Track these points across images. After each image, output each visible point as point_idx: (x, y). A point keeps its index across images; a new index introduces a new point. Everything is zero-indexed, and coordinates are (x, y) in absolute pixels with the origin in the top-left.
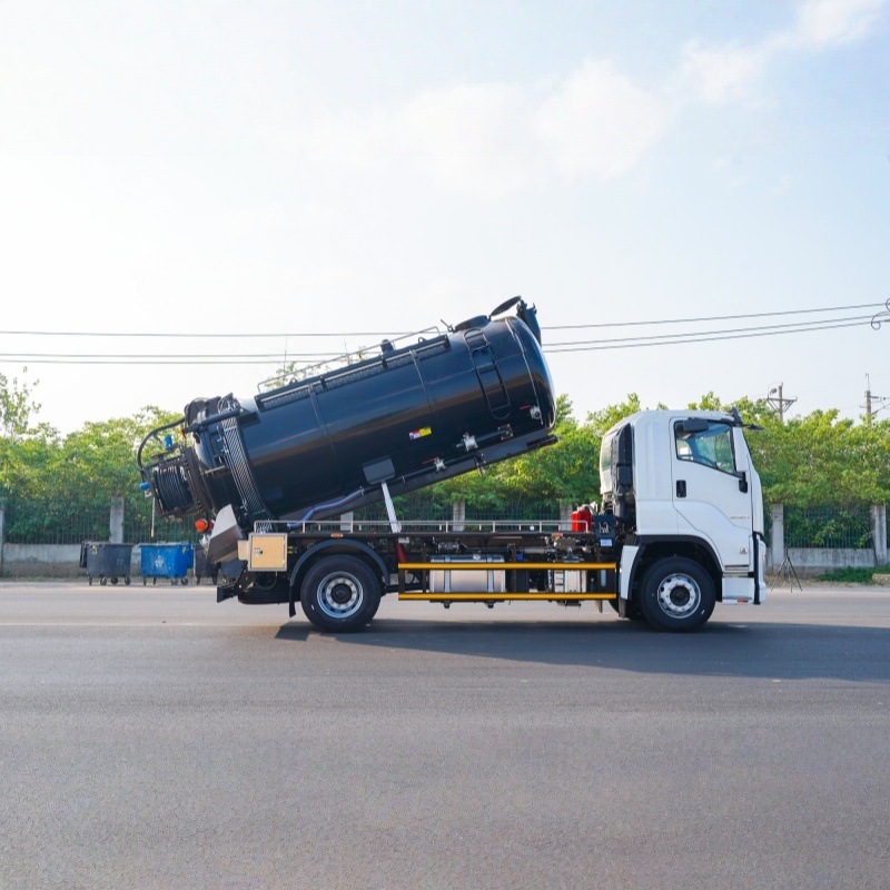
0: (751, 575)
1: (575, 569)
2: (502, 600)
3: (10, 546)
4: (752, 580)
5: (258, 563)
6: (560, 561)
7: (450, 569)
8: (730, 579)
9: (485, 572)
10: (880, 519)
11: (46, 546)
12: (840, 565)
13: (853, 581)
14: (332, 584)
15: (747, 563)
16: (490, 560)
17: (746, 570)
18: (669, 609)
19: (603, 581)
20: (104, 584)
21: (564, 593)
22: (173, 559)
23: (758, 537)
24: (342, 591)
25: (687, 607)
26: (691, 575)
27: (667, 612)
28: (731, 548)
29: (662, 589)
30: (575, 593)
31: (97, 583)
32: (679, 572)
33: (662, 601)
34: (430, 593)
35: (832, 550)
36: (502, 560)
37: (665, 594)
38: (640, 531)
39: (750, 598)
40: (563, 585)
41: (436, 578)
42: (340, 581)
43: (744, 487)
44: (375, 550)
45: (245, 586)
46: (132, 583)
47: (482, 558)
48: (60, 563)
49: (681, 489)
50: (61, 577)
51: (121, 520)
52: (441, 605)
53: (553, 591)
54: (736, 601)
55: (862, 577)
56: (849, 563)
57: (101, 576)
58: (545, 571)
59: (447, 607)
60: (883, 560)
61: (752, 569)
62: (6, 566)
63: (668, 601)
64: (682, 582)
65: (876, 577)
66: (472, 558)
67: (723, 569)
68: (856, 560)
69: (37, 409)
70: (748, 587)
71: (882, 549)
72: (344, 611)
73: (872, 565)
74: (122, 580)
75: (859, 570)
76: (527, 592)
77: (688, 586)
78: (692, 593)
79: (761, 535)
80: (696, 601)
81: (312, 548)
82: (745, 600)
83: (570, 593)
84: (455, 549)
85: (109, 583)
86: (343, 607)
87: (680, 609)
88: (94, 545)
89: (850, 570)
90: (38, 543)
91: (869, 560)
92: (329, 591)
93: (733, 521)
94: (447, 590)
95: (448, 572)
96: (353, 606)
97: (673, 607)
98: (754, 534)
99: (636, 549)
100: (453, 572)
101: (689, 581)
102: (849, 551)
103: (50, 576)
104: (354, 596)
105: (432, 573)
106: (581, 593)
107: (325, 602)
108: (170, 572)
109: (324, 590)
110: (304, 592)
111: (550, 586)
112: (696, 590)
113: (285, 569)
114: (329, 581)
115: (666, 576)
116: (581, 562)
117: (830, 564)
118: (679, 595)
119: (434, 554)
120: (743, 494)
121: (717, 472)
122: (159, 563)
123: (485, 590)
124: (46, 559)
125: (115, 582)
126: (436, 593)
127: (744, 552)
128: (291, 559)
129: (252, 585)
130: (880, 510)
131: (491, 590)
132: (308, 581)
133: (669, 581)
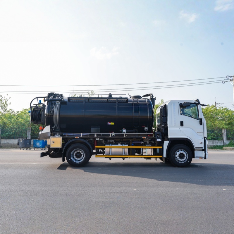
0: (203, 150)
1: (149, 148)
2: (127, 157)
3: (2, 139)
4: (204, 152)
5: (53, 146)
6: (145, 145)
7: (111, 148)
8: (197, 151)
9: (122, 149)
10: (225, 133)
11: (11, 140)
12: (214, 145)
13: (218, 149)
14: (76, 152)
15: (202, 146)
16: (123, 145)
17: (202, 149)
18: (178, 160)
19: (158, 152)
20: (23, 150)
21: (146, 155)
22: (41, 143)
23: (205, 138)
24: (79, 154)
25: (184, 160)
26: (185, 150)
27: (178, 161)
28: (197, 142)
29: (176, 154)
30: (149, 155)
31: (22, 149)
32: (181, 149)
33: (176, 158)
34: (105, 155)
35: (212, 141)
36: (127, 145)
37: (177, 156)
38: (169, 137)
39: (203, 157)
40: (146, 153)
41: (107, 150)
42: (78, 151)
43: (201, 123)
44: (89, 142)
45: (50, 152)
46: (31, 149)
47: (121, 145)
48: (15, 144)
49: (182, 124)
50: (15, 147)
51: (30, 133)
52: (109, 159)
53: (142, 155)
54: (199, 158)
55: (220, 148)
56: (217, 144)
57: (23, 147)
58: (140, 149)
59: (110, 159)
60: (226, 143)
61: (204, 148)
62: (1, 145)
63: (178, 158)
64: (182, 152)
65: (224, 148)
66: (118, 144)
67: (195, 148)
68: (219, 143)
69: (10, 104)
70: (202, 154)
71: (225, 141)
72: (79, 161)
73: (223, 144)
74: (28, 149)
75: (219, 146)
76: (135, 155)
77: (184, 153)
78: (185, 155)
79: (206, 138)
80: (187, 158)
81: (70, 141)
82: (202, 158)
83: (148, 155)
84: (113, 142)
85: (25, 149)
86: (79, 159)
87: (182, 160)
88: (21, 139)
89: (217, 146)
90: (9, 139)
91: (222, 143)
92: (75, 154)
93: (197, 133)
94: (110, 154)
95: (111, 149)
96: (82, 159)
97: (179, 159)
98: (204, 137)
99: (168, 142)
100: (112, 149)
101: (184, 152)
102: (217, 141)
103: (12, 147)
104: (82, 156)
105: (106, 149)
106: (151, 155)
107: (73, 157)
108: (41, 147)
109: (73, 154)
110: (67, 154)
111: (142, 153)
112: (186, 154)
113: (61, 148)
114: (75, 151)
115: (177, 150)
116: (151, 146)
117: (212, 144)
118: (181, 156)
119: (107, 143)
120: (201, 125)
121: (192, 119)
122: (38, 144)
123: (122, 154)
124: (11, 143)
125: (27, 149)
126: (107, 155)
127: (201, 143)
128: (63, 145)
129: (52, 152)
130: (225, 130)
131: (124, 154)
132: (68, 151)
133: (178, 151)
